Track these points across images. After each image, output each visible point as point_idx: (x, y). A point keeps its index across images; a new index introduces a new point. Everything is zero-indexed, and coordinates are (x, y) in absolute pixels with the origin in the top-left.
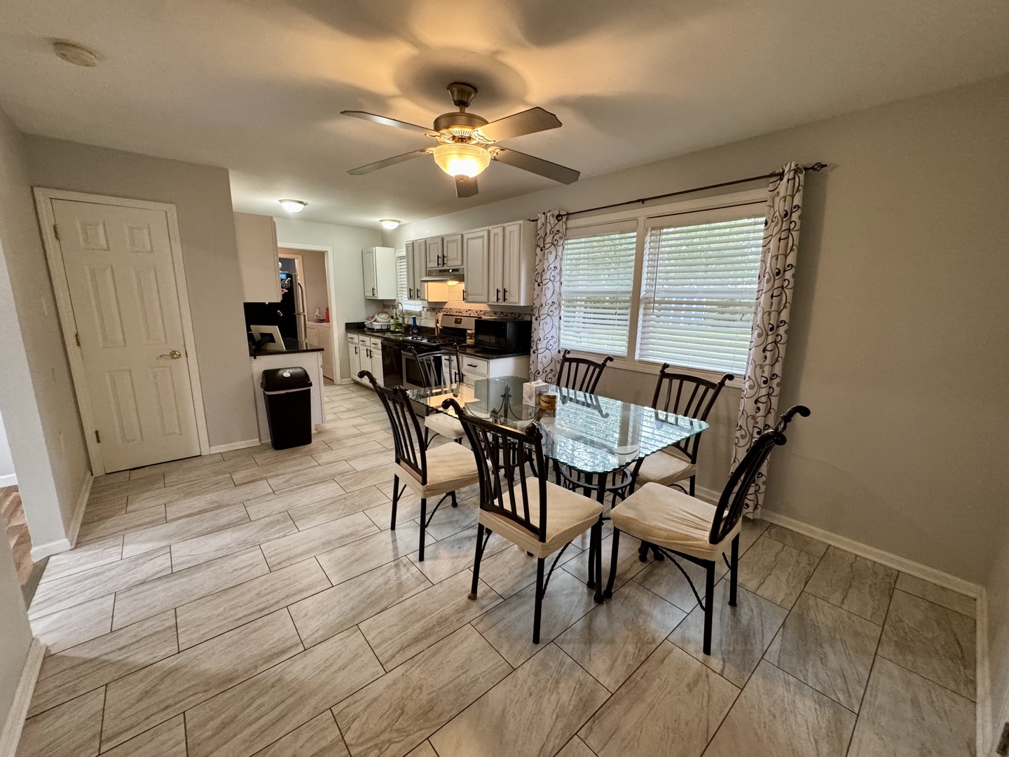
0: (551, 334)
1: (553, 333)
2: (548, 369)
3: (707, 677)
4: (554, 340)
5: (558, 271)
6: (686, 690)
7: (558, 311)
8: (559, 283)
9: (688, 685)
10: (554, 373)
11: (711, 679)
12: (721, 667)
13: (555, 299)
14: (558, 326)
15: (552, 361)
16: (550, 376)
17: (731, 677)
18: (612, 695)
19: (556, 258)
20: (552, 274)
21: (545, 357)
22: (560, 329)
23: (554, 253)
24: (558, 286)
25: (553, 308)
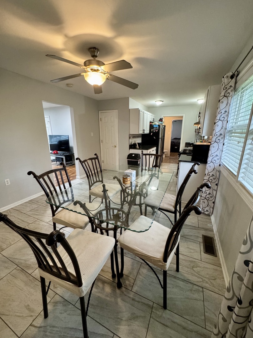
0: (216, 154)
1: (218, 153)
2: (211, 174)
3: (31, 316)
4: (218, 157)
5: (227, 113)
6: (26, 304)
7: (223, 139)
8: (226, 121)
9: (28, 305)
10: (214, 177)
11: (29, 318)
12: (36, 325)
13: (222, 132)
14: (221, 149)
15: (214, 170)
16: (211, 178)
17: (28, 332)
18: (30, 275)
19: (227, 105)
20: (222, 116)
21: (210, 167)
22: (222, 151)
23: (225, 102)
24: (226, 123)
25: (220, 138)
